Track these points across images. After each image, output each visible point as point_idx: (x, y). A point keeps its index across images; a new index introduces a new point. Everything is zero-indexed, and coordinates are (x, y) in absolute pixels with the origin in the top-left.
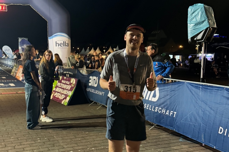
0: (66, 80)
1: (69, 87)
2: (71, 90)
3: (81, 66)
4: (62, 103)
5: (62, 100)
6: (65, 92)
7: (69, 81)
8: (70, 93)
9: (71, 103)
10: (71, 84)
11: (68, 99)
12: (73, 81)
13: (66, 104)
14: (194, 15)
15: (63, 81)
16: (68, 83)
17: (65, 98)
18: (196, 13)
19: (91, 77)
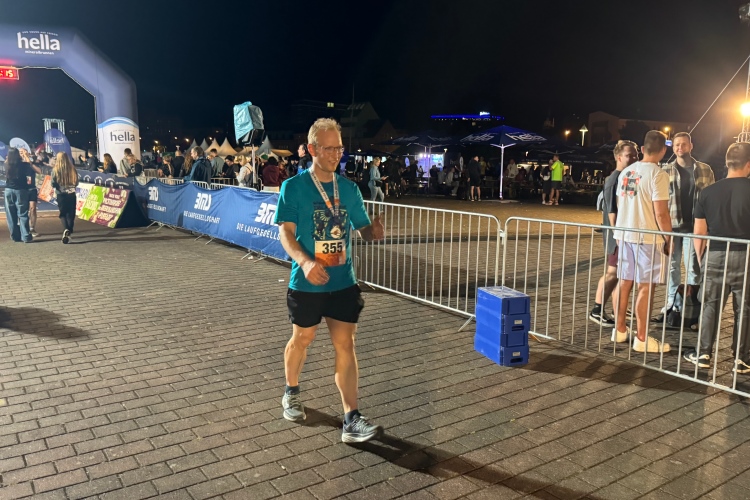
0: (115, 193)
1: (118, 203)
2: (120, 207)
3: (138, 173)
5: (109, 222)
6: (113, 210)
7: (119, 194)
8: (119, 211)
9: (119, 225)
10: (120, 199)
11: (116, 218)
12: (124, 193)
13: (113, 227)
15: (111, 195)
16: (117, 197)
17: (113, 218)
19: (150, 188)
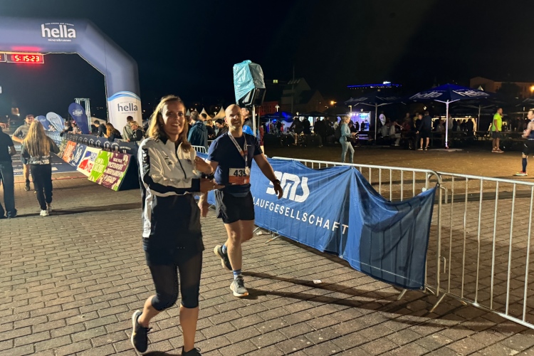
0: (118, 157)
1: (120, 167)
2: (123, 170)
3: (139, 139)
4: (112, 188)
5: (112, 184)
10: (123, 162)
11: (119, 181)
12: (126, 158)
13: (116, 189)
14: (239, 74)
16: (120, 161)
18: (241, 72)
